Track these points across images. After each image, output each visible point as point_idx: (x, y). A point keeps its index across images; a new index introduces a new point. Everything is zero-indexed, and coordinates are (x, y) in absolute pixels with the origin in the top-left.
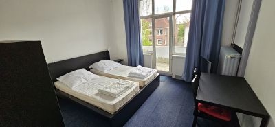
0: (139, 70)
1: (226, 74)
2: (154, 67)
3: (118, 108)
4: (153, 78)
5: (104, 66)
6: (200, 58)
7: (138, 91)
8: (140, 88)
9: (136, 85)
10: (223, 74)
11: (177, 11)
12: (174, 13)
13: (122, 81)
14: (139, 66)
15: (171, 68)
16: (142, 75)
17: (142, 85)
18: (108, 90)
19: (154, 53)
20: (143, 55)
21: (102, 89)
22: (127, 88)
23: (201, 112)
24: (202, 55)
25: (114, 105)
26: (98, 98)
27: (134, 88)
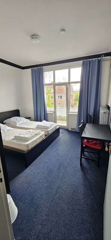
0: (44, 123)
1: (102, 124)
2: (55, 122)
3: (30, 147)
4: (54, 130)
5: (17, 121)
6: (88, 115)
7: (44, 137)
8: (45, 135)
9: (43, 133)
10: (100, 124)
11: (71, 81)
12: (69, 83)
13: (32, 131)
14: (44, 121)
15: (68, 124)
16: (47, 127)
17: (47, 134)
18: (23, 136)
19: (55, 112)
20: (47, 113)
21: (18, 135)
22: (36, 135)
23: (86, 146)
24: (88, 113)
25: (28, 145)
26: (15, 141)
27: (41, 134)
